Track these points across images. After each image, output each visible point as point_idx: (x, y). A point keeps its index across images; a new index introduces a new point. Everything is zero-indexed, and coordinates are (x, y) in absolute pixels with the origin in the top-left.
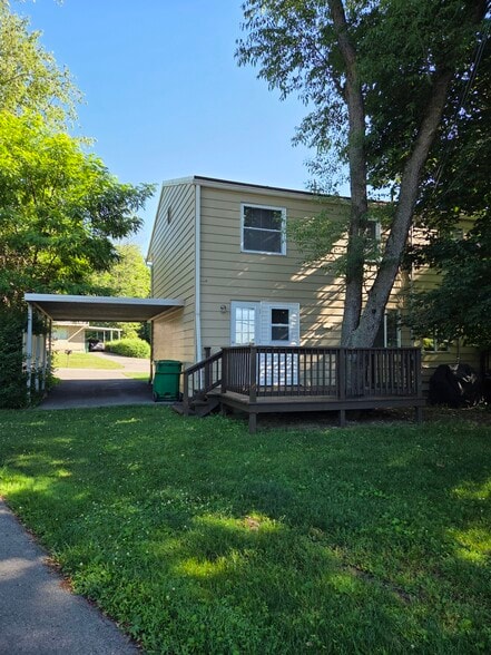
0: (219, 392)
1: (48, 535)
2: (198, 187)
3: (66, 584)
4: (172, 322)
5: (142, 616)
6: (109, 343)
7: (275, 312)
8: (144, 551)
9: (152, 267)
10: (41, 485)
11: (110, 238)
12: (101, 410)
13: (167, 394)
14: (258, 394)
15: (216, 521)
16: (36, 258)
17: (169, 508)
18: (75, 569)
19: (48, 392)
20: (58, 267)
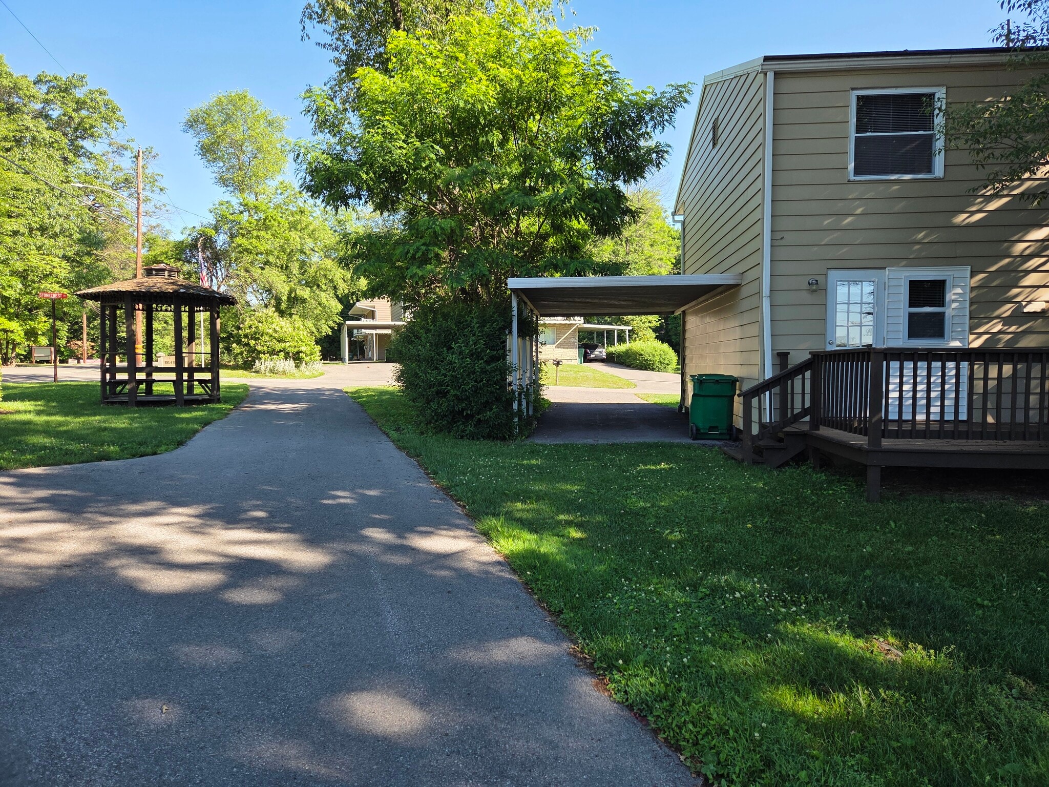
0: (806, 428)
1: (568, 615)
2: (770, 75)
3: (602, 684)
4: (719, 311)
5: (718, 754)
6: (612, 349)
7: (915, 286)
8: (707, 661)
9: (683, 223)
10: (549, 546)
11: (620, 184)
12: (614, 449)
13: (712, 428)
14: (885, 434)
15: (821, 635)
16: (518, 225)
17: (737, 603)
18: (611, 667)
19: (538, 419)
20: (545, 237)
